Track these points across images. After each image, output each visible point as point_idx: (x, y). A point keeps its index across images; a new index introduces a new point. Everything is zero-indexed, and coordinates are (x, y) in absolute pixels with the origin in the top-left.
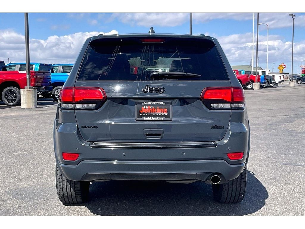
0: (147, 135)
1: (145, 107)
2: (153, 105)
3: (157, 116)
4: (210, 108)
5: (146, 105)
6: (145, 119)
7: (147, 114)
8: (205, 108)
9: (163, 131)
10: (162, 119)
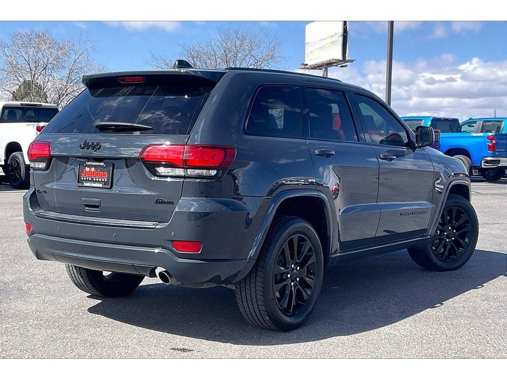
0: (86, 206)
1: (86, 168)
2: (95, 166)
3: (90, 181)
4: (155, 173)
5: (88, 166)
6: (85, 184)
7: (87, 179)
8: (147, 173)
9: (100, 202)
10: (101, 185)
